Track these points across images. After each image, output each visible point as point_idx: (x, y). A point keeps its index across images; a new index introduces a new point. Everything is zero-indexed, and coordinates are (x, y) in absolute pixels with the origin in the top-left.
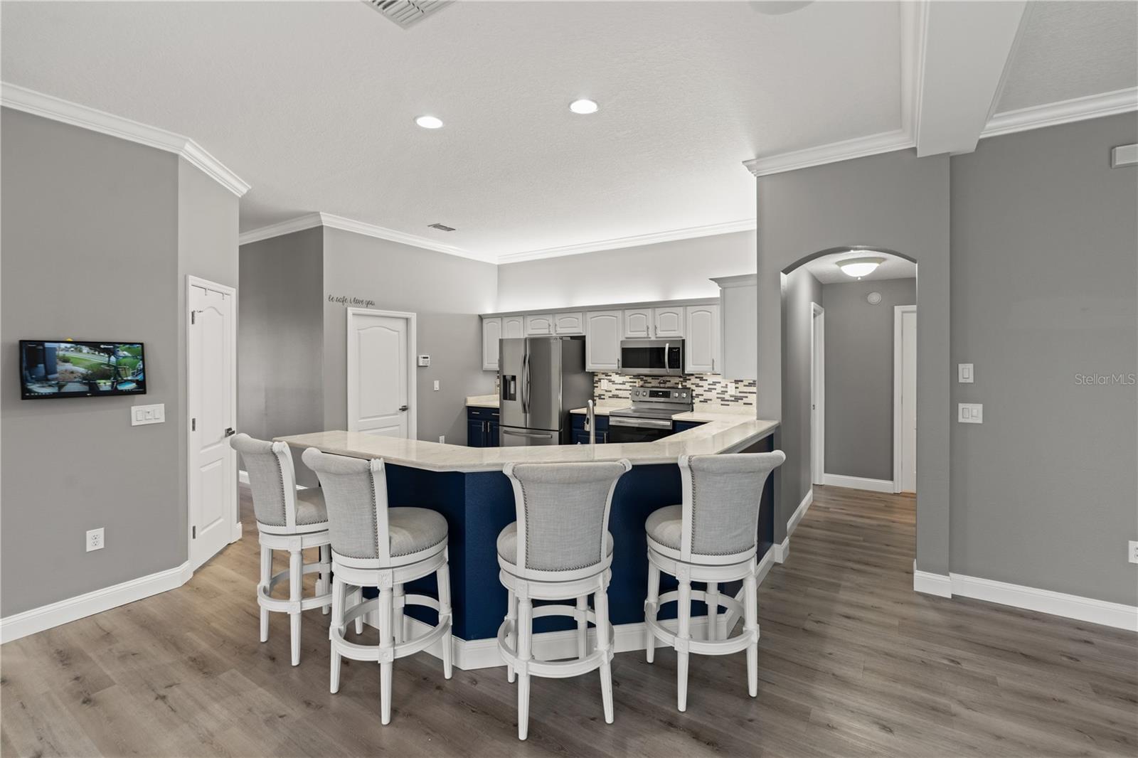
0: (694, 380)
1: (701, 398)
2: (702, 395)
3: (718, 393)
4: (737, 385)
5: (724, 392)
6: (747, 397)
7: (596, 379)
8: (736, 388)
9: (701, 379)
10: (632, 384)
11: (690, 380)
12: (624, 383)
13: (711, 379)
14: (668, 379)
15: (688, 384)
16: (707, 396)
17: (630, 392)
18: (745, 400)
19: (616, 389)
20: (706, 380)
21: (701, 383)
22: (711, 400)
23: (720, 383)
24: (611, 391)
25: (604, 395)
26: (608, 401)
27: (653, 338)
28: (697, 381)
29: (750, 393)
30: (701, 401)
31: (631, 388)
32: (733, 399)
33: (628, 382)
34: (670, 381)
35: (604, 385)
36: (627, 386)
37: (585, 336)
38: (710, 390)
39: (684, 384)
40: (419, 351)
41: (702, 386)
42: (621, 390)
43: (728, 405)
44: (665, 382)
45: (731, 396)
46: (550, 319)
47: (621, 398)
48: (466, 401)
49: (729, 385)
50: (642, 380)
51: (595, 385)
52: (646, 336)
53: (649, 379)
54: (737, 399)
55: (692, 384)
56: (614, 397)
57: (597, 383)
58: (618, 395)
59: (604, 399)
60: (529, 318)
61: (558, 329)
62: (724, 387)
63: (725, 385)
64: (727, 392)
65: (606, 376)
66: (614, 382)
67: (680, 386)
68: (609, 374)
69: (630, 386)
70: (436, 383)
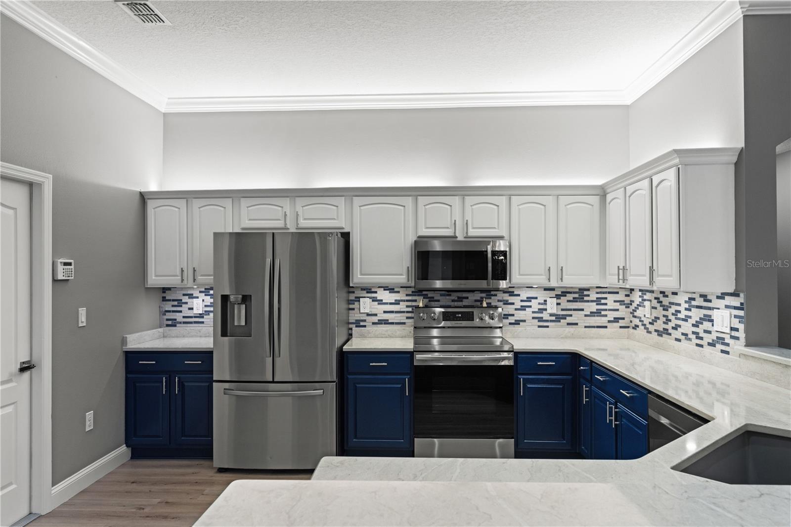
0: (501, 296)
1: (512, 319)
2: (513, 315)
3: (533, 312)
4: (559, 301)
5: (541, 311)
6: (571, 316)
7: (352, 297)
8: (558, 304)
9: (512, 294)
10: (409, 304)
11: (496, 295)
12: (397, 303)
13: (524, 294)
14: (465, 295)
15: (494, 302)
16: (520, 315)
17: (410, 315)
18: (569, 320)
19: (385, 312)
20: (519, 295)
21: (511, 299)
22: (524, 321)
23: (536, 298)
24: (376, 315)
25: (365, 321)
26: (370, 329)
27: (460, 238)
28: (506, 297)
29: (574, 310)
30: (510, 324)
31: (410, 309)
32: (553, 318)
33: (404, 301)
34: (467, 298)
35: (366, 305)
36: (402, 307)
37: (349, 233)
38: (523, 308)
40: (56, 253)
41: (513, 304)
42: (392, 312)
43: (548, 327)
44: (460, 299)
45: (551, 315)
46: (286, 203)
47: (392, 323)
48: (124, 341)
49: (549, 300)
50: (425, 297)
51: (351, 306)
52: (452, 234)
53: (436, 296)
54: (558, 318)
56: (382, 324)
57: (354, 304)
58: (388, 320)
59: (365, 326)
60: (245, 203)
61: (302, 221)
62: (542, 304)
63: (543, 302)
64: (546, 310)
65: (367, 292)
66: (382, 300)
67: (485, 305)
68: (373, 290)
69: (407, 306)
70: (83, 312)
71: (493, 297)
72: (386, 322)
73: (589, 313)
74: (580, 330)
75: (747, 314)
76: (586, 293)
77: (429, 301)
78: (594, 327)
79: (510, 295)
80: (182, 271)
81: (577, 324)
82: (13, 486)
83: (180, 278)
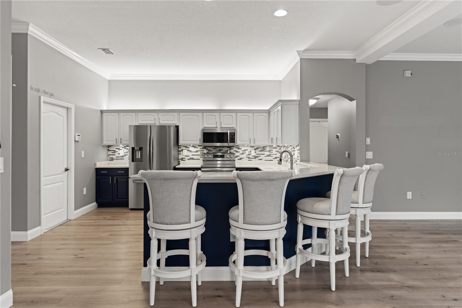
0: (235, 149)
1: (239, 158)
2: (239, 156)
3: (246, 155)
4: (256, 151)
5: (249, 154)
6: (260, 156)
7: (180, 149)
8: (255, 152)
9: (239, 148)
11: (233, 149)
12: (197, 152)
13: (243, 149)
14: (221, 148)
15: (232, 151)
16: (241, 156)
17: (201, 156)
18: (259, 158)
19: (192, 155)
20: (241, 149)
21: (238, 150)
22: (243, 158)
23: (247, 150)
24: (189, 156)
25: (185, 158)
26: (187, 161)
27: (219, 128)
28: (237, 149)
29: (261, 154)
30: (238, 159)
31: (202, 154)
32: (254, 157)
33: (199, 151)
34: (223, 150)
35: (185, 152)
36: (199, 153)
37: (178, 126)
38: (243, 154)
39: (230, 151)
40: (76, 131)
41: (239, 152)
42: (195, 155)
43: (251, 160)
44: (220, 150)
45: (253, 156)
46: (155, 115)
47: (195, 159)
48: (95, 165)
49: (252, 151)
50: (207, 149)
51: (180, 153)
52: (216, 126)
53: (211, 149)
54: (255, 157)
55: (234, 151)
56: (191, 159)
57: (181, 152)
58: (193, 158)
59: (185, 160)
60: (140, 114)
61: (161, 121)
62: (250, 152)
63: (250, 151)
64: (251, 154)
65: (186, 148)
66: (191, 151)
67: (229, 152)
68: (188, 147)
69: (201, 153)
70: (83, 152)
71: (232, 150)
72: (193, 159)
73: (266, 155)
74: (263, 161)
75: (300, 152)
76: (265, 148)
77: (209, 151)
78: (268, 160)
79: (238, 149)
80: (116, 139)
81: (262, 159)
82: (63, 209)
83: (115, 142)
